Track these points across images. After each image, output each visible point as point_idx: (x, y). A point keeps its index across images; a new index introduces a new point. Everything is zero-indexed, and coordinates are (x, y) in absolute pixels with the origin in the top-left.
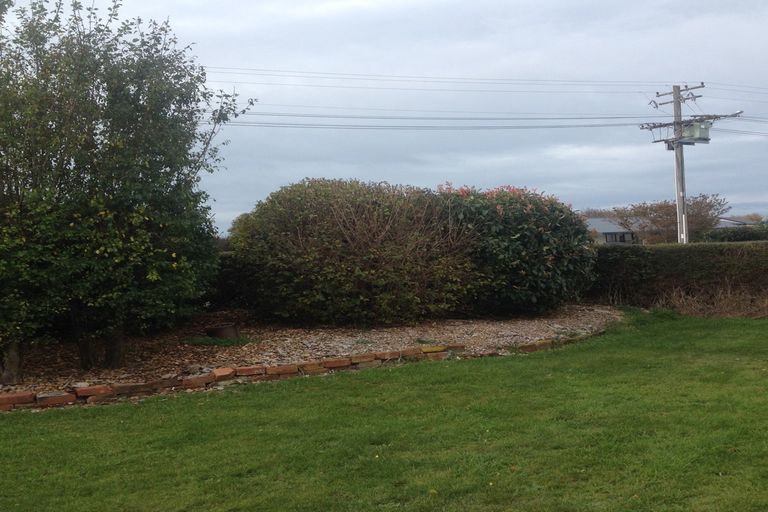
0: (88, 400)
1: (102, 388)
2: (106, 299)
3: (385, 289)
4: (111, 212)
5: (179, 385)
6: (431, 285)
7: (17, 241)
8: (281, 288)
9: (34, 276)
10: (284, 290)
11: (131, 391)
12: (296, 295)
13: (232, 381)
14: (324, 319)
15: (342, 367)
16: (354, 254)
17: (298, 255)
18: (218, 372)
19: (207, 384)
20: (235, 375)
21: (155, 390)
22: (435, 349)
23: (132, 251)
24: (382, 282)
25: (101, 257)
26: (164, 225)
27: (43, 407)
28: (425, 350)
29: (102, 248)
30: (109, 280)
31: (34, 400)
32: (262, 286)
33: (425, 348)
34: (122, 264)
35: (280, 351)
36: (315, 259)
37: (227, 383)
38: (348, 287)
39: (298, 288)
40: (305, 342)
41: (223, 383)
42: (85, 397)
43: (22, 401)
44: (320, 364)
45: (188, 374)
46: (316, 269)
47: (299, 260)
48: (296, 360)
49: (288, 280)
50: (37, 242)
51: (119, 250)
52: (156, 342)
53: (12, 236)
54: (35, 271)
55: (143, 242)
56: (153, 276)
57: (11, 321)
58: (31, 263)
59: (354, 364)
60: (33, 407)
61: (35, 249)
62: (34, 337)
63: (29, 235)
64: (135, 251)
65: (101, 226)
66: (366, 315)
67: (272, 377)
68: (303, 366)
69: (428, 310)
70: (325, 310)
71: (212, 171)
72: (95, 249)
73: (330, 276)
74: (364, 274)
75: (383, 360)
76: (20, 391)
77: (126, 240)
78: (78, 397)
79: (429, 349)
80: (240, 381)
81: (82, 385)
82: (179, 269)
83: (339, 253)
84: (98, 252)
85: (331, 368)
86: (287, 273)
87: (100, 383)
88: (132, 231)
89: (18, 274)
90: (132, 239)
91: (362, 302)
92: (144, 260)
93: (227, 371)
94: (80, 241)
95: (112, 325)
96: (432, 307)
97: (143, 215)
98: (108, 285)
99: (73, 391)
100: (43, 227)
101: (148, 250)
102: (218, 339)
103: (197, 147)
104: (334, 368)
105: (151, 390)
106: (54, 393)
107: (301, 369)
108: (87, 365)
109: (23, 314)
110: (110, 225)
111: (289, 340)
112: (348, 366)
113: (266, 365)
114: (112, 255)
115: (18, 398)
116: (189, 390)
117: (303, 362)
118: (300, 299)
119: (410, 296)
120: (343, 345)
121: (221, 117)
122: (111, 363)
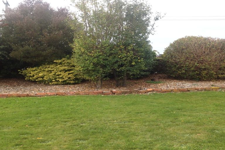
0: (115, 94)
1: (119, 92)
2: (121, 69)
3: (205, 69)
4: (124, 46)
5: (138, 92)
6: (220, 69)
7: (100, 53)
8: (173, 68)
9: (104, 62)
10: (174, 69)
11: (126, 93)
12: (178, 70)
13: (152, 92)
14: (185, 78)
15: (185, 91)
16: (196, 59)
17: (179, 59)
18: (148, 90)
19: (145, 92)
20: (153, 91)
21: (132, 93)
22: (216, 88)
23: (128, 57)
24: (203, 67)
25: (120, 58)
26: (137, 50)
27: (104, 95)
28: (212, 88)
29: (120, 56)
30: (122, 64)
31: (103, 93)
32: (168, 67)
33: (213, 87)
34: (125, 60)
35: (168, 85)
36: (183, 60)
37: (151, 93)
38: (192, 69)
39: (178, 68)
40: (177, 84)
41: (150, 92)
42: (115, 93)
43: (100, 93)
44: (178, 90)
45: (141, 89)
46: (184, 63)
47: (178, 60)
48: (172, 88)
49: (175, 66)
50: (105, 54)
51: (125, 56)
52: (138, 81)
53: (99, 52)
54: (104, 61)
55: (131, 54)
56: (133, 63)
57: (99, 73)
58: (103, 59)
59: (189, 90)
60: (102, 95)
61: (104, 56)
62: (104, 78)
63: (103, 52)
64: (129, 57)
65: (121, 50)
66: (198, 77)
67: (163, 92)
68: (173, 90)
69: (218, 76)
70: (185, 75)
71: (153, 34)
72: (119, 56)
73: (187, 65)
74: (198, 65)
75: (198, 90)
76: (100, 91)
77: (127, 54)
78: (112, 93)
79: (214, 88)
80: (154, 92)
81: (114, 90)
82: (141, 62)
83: (191, 58)
84: (119, 57)
85: (181, 91)
86: (175, 64)
87: (119, 90)
88: (128, 51)
89: (100, 62)
90: (128, 53)
91: (197, 73)
92: (131, 59)
93: (151, 89)
94: (115, 54)
95: (123, 75)
96: (220, 76)
97: (131, 47)
98: (122, 65)
99: (112, 91)
100: (106, 50)
101: (132, 56)
102: (153, 81)
103: (149, 28)
104: (182, 91)
105: (131, 93)
106: (108, 92)
107: (172, 91)
108: (118, 86)
109: (101, 72)
110: (123, 50)
111: (173, 83)
112: (187, 91)
113: (163, 89)
114: (123, 57)
115: (99, 92)
116: (140, 94)
117: (173, 89)
118: (178, 72)
119: (212, 72)
120: (187, 85)
121: (157, 19)
122: (123, 85)
